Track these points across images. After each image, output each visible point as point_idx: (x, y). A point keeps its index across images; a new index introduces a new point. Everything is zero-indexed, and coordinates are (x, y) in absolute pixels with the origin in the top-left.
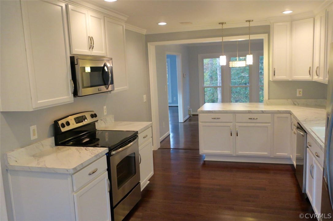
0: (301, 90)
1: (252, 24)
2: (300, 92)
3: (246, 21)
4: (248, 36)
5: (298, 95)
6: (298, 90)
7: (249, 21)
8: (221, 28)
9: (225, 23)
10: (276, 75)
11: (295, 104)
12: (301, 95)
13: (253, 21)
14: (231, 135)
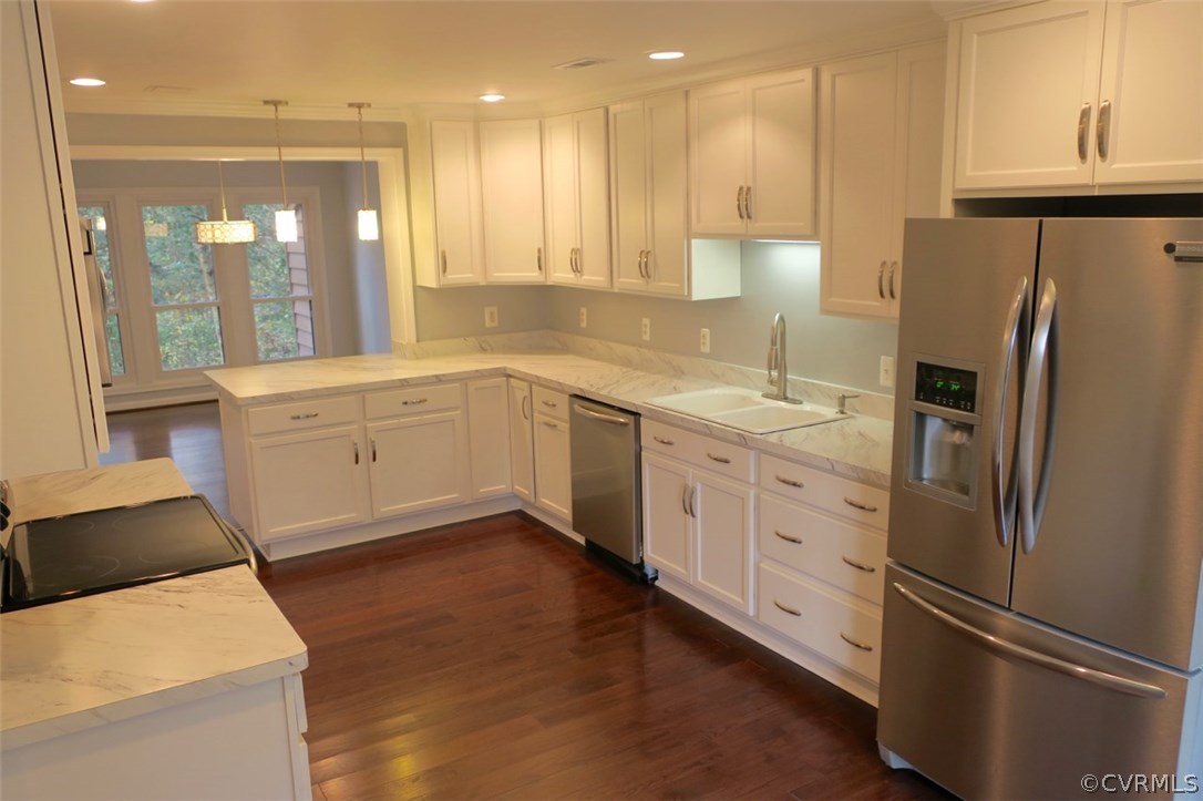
0: (495, 309)
1: (368, 115)
2: (492, 314)
3: (351, 105)
4: (359, 150)
5: (488, 324)
6: (487, 311)
7: (359, 106)
8: (274, 117)
9: (287, 103)
10: (448, 269)
11: (483, 350)
12: (495, 324)
13: (369, 105)
14: (357, 462)
